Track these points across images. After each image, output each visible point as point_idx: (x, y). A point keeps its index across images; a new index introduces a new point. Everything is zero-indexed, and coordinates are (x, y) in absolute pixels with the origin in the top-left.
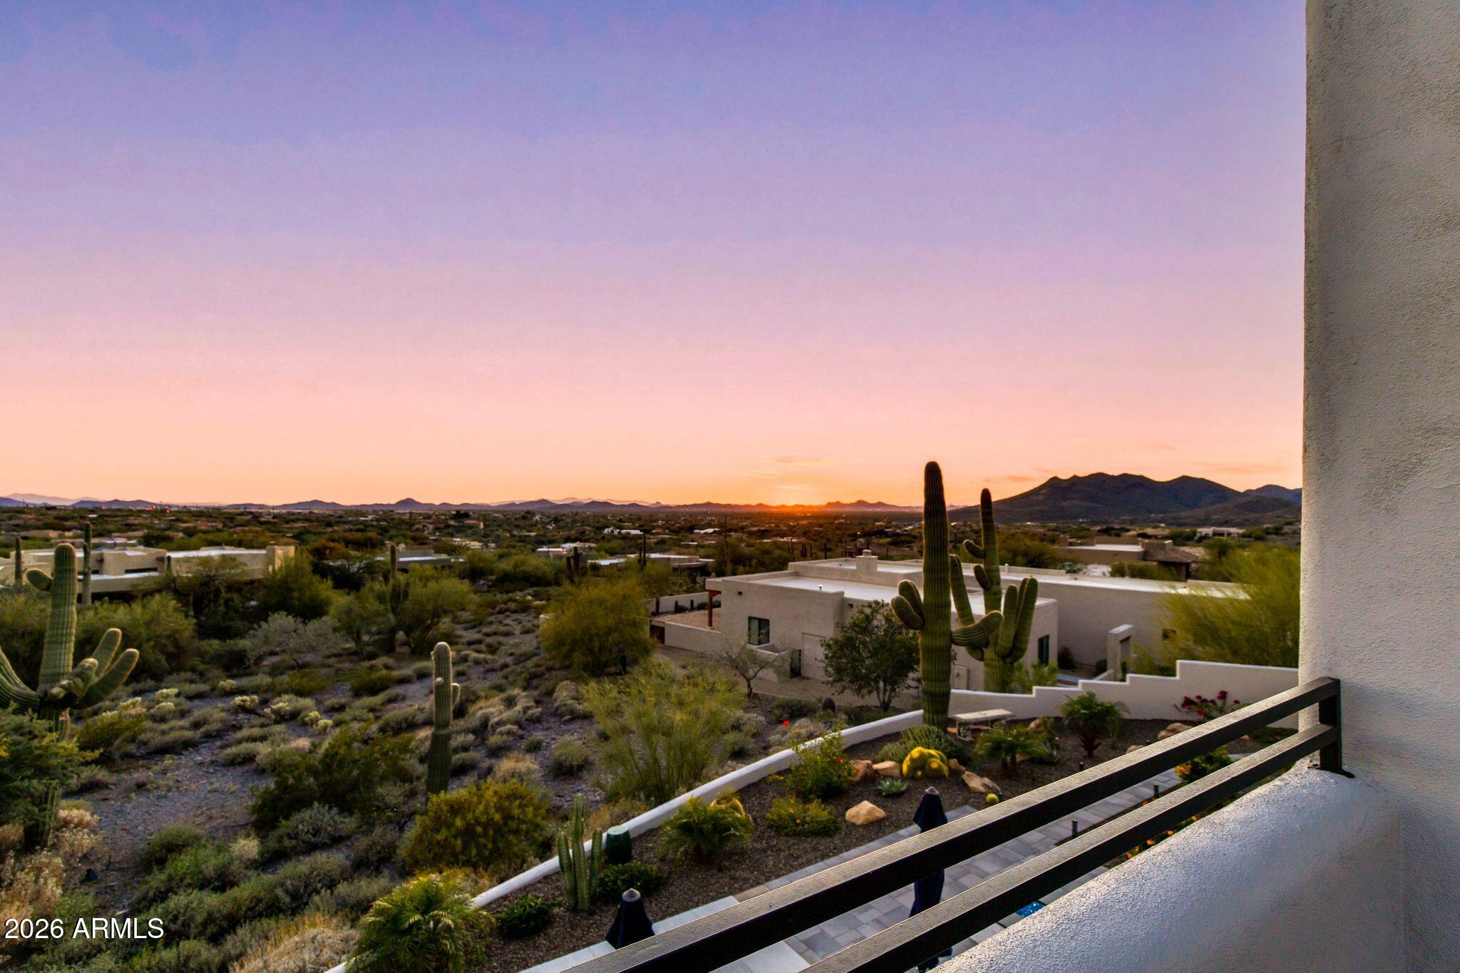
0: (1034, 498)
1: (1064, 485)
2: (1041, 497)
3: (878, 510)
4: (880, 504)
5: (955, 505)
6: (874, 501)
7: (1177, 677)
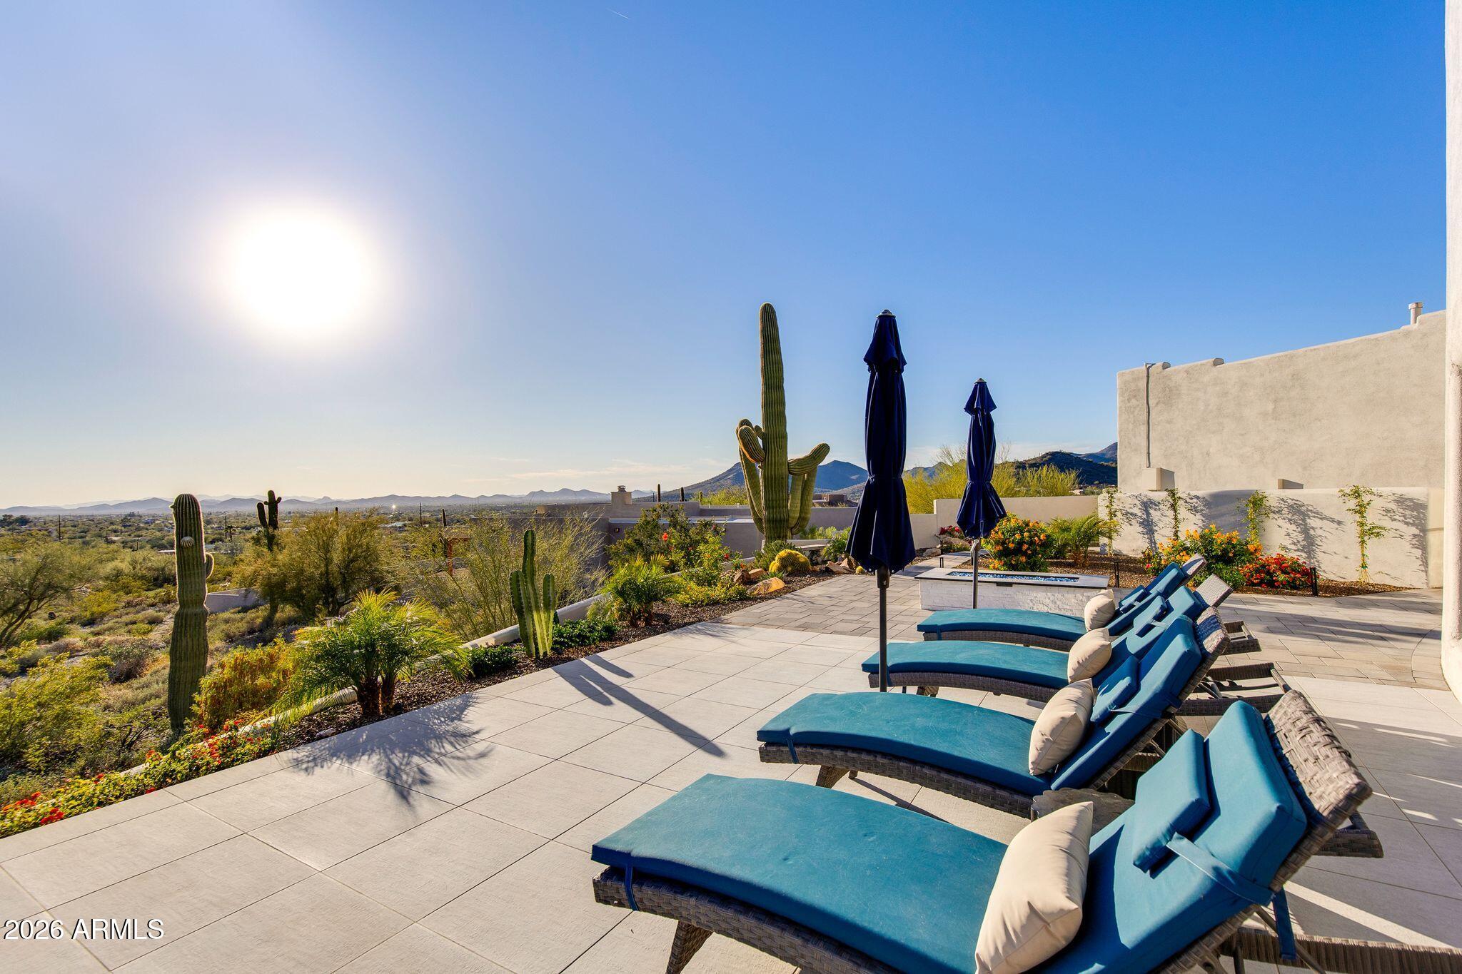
7: (935, 513)
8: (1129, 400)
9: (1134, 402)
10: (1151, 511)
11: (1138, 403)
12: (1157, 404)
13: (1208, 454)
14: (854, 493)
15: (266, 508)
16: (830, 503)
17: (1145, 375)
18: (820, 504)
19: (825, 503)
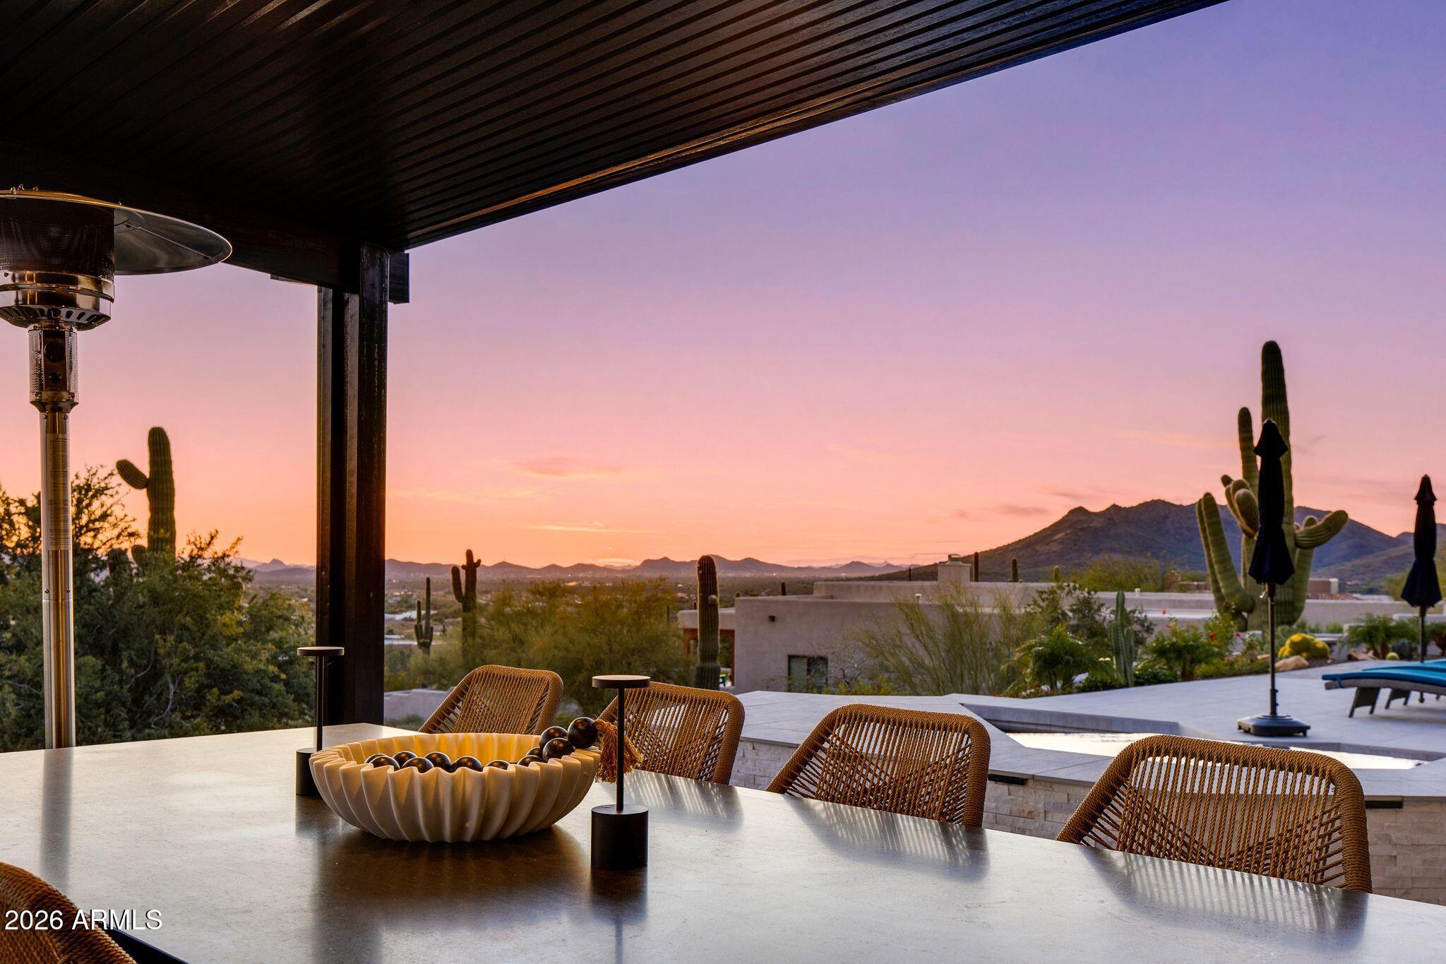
0: (1041, 548)
1: (1095, 524)
2: (1055, 547)
3: (747, 575)
4: (750, 563)
5: (895, 563)
6: (737, 557)
15: (463, 574)
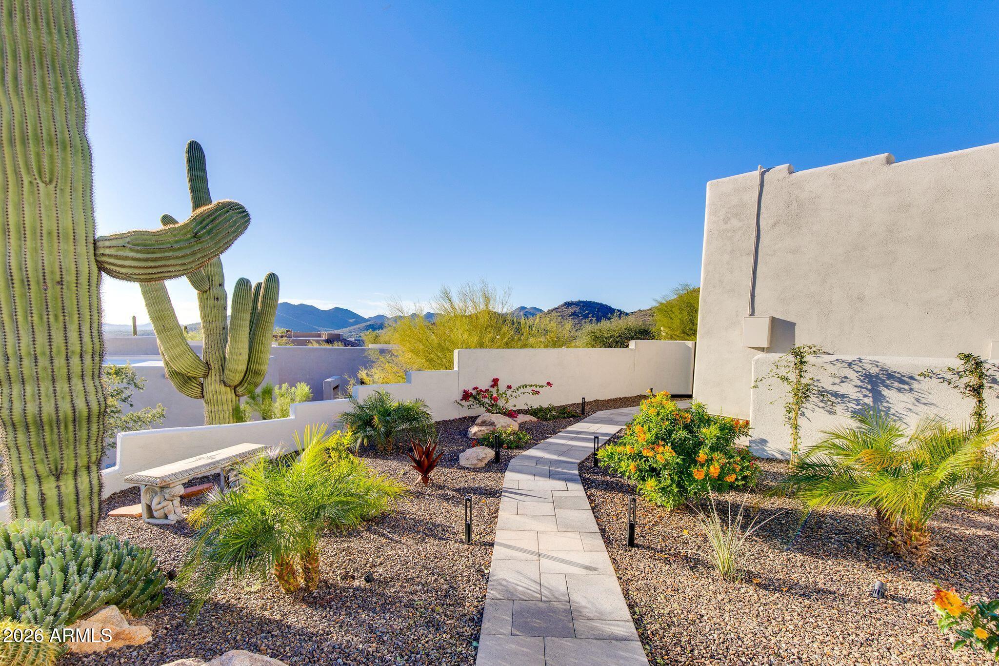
7: (456, 368)
8: (726, 221)
9: (735, 222)
10: (885, 392)
11: (741, 224)
12: (775, 224)
13: (860, 299)
14: (351, 332)
16: (328, 341)
17: (758, 182)
18: (318, 342)
19: (322, 340)
